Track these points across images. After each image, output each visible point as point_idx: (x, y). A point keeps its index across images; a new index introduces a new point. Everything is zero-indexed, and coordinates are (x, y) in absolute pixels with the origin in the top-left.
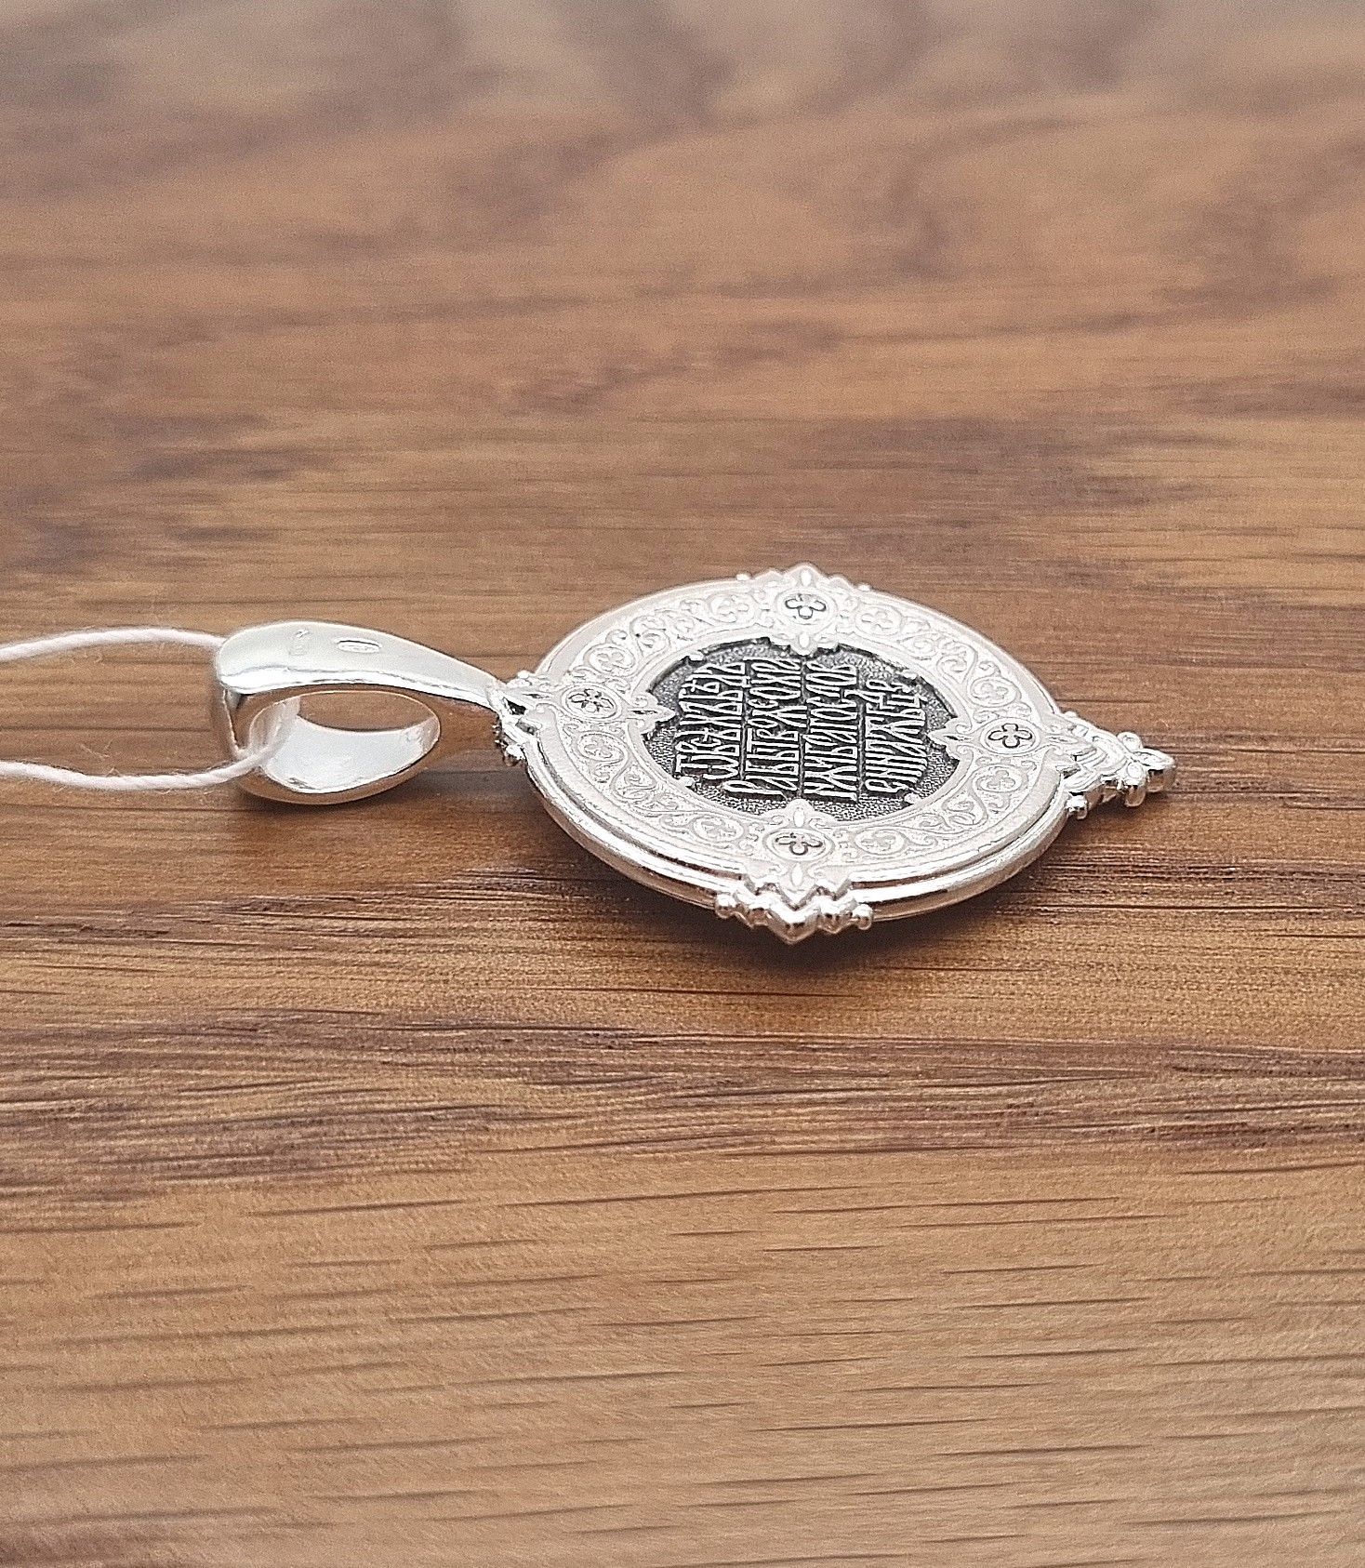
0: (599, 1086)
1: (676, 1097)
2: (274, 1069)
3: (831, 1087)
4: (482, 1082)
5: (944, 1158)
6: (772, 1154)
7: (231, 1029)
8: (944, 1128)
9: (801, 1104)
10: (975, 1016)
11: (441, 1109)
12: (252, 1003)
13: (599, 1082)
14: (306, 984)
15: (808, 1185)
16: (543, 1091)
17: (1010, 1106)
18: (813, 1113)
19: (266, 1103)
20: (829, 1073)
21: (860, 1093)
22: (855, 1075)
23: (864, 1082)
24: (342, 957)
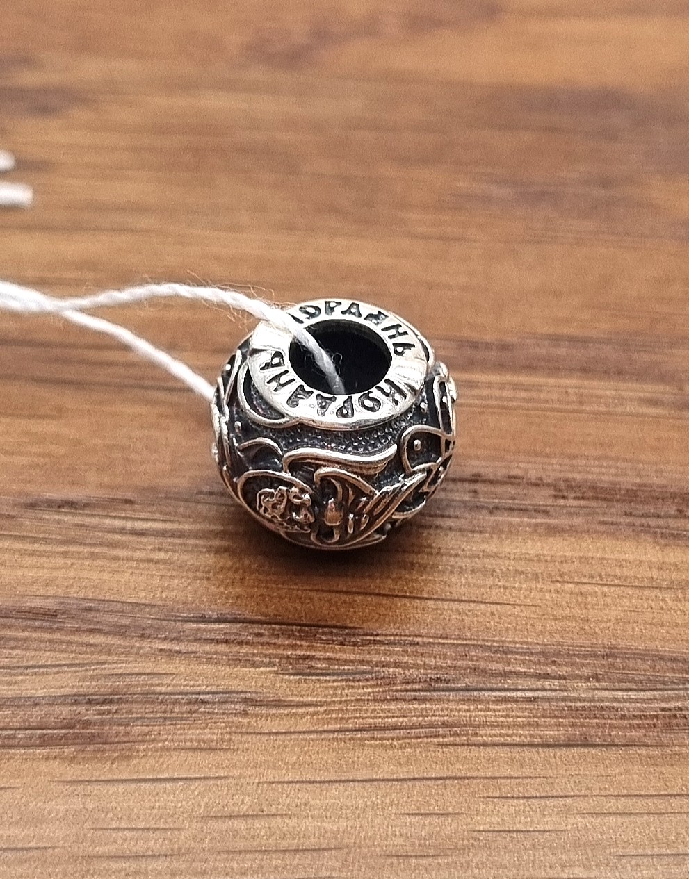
0: (335, 678)
1: (397, 691)
2: (72, 652)
3: (520, 687)
4: (242, 670)
5: (613, 754)
6: (475, 745)
7: (35, 614)
8: (612, 726)
9: (497, 701)
10: (633, 629)
11: (208, 693)
12: (51, 592)
13: (334, 674)
14: (94, 575)
15: (507, 774)
16: (290, 681)
17: (663, 709)
18: (507, 709)
19: (68, 683)
20: (518, 675)
21: (544, 693)
22: (539, 676)
23: (547, 684)
24: (122, 553)
